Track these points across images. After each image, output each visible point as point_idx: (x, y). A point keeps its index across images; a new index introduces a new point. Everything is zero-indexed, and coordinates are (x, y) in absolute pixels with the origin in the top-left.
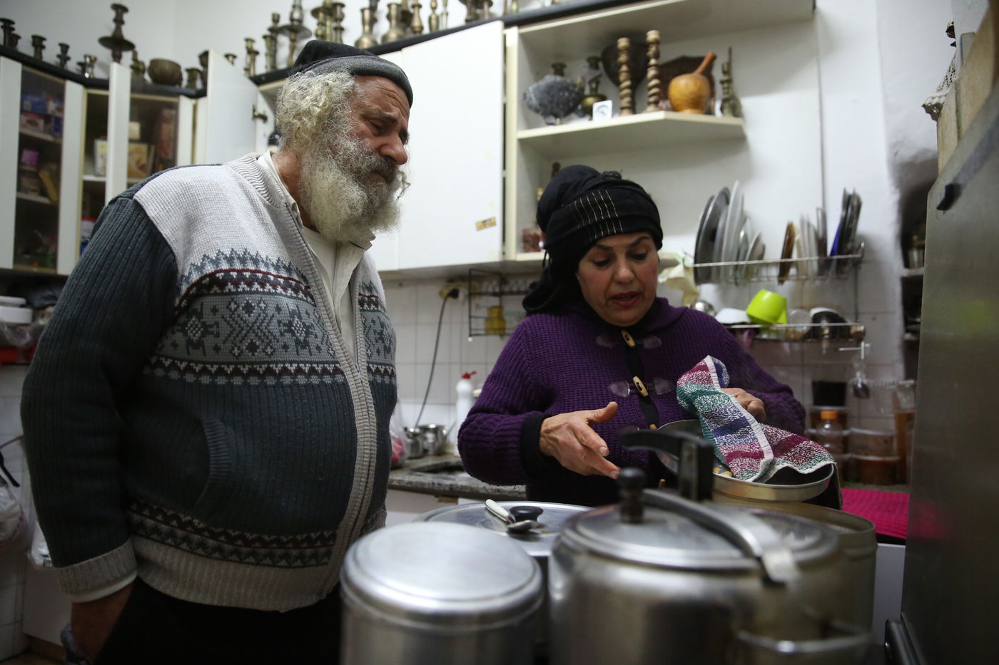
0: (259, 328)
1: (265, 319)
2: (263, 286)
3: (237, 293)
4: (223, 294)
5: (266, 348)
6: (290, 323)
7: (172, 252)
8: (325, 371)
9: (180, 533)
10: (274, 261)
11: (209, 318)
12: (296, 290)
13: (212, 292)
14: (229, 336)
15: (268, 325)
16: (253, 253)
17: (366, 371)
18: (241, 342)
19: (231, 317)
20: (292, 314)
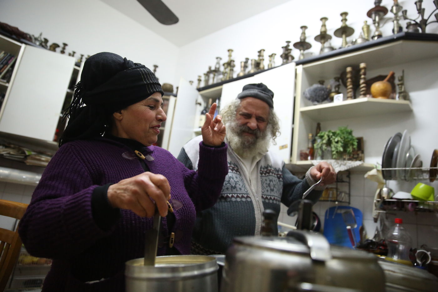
7: (190, 161)
17: (261, 198)
20: (230, 178)
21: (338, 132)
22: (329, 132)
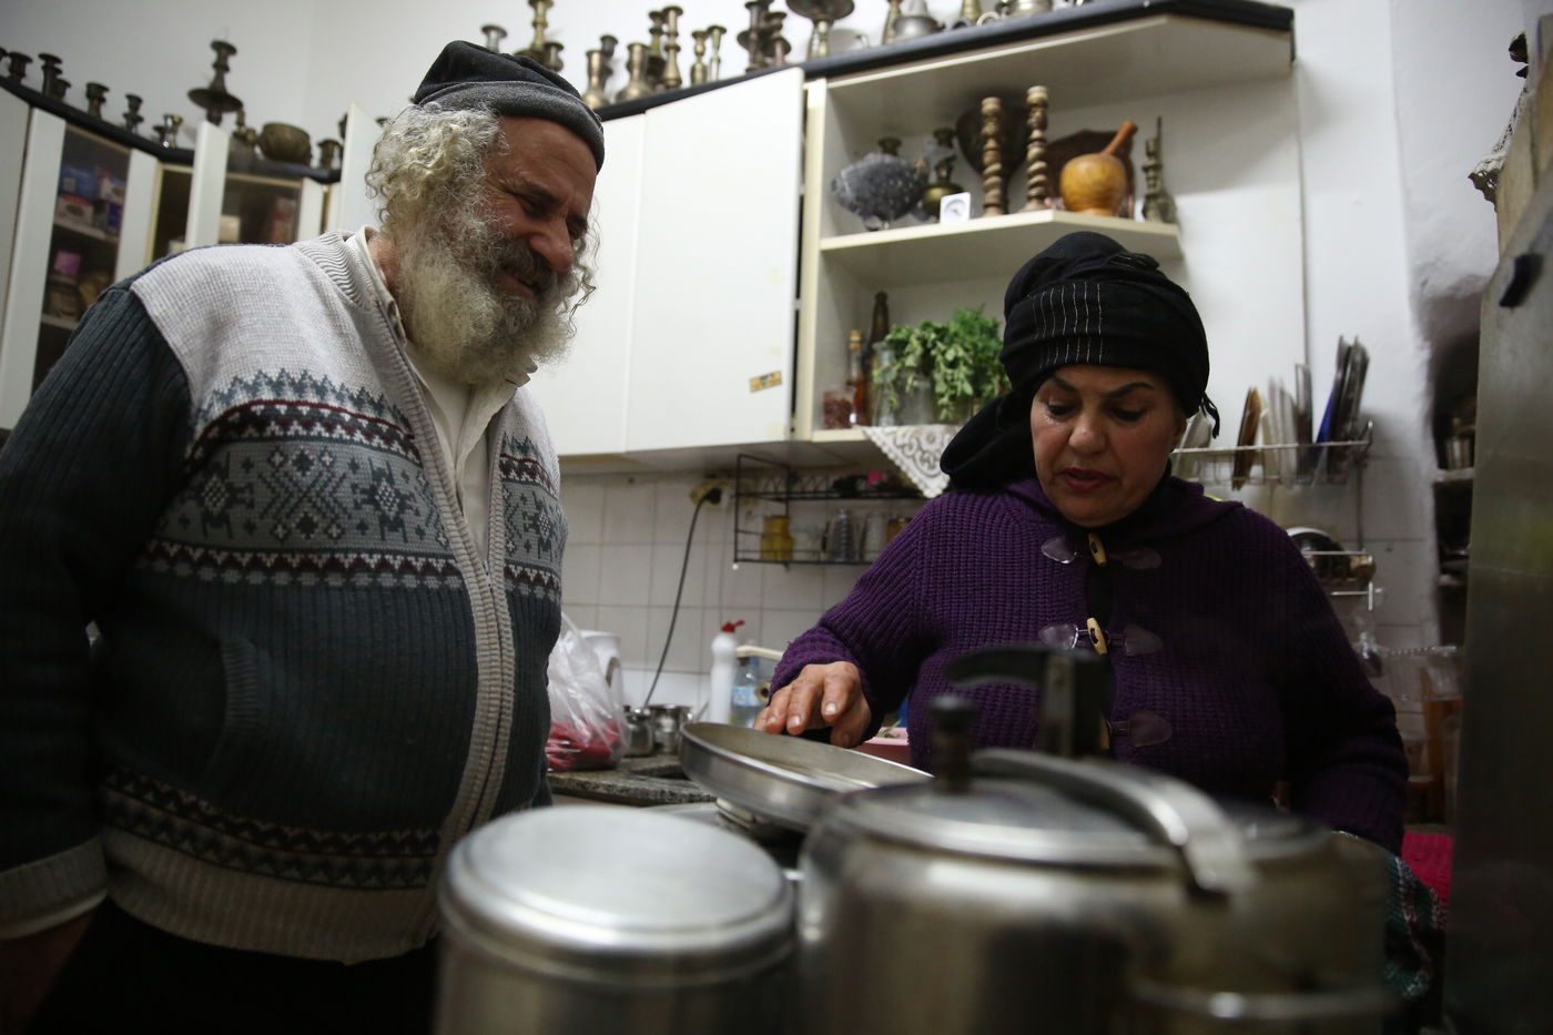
0: (318, 495)
1: (329, 480)
2: (330, 428)
3: (286, 438)
4: (262, 439)
5: (329, 527)
6: (373, 490)
7: (181, 370)
8: (428, 569)
9: (179, 823)
10: (355, 391)
11: (238, 477)
12: (388, 439)
13: (246, 435)
14: (270, 506)
15: (334, 490)
16: (318, 378)
17: (502, 574)
18: (288, 516)
19: (273, 475)
20: (378, 475)
21: (954, 327)
22: (926, 326)
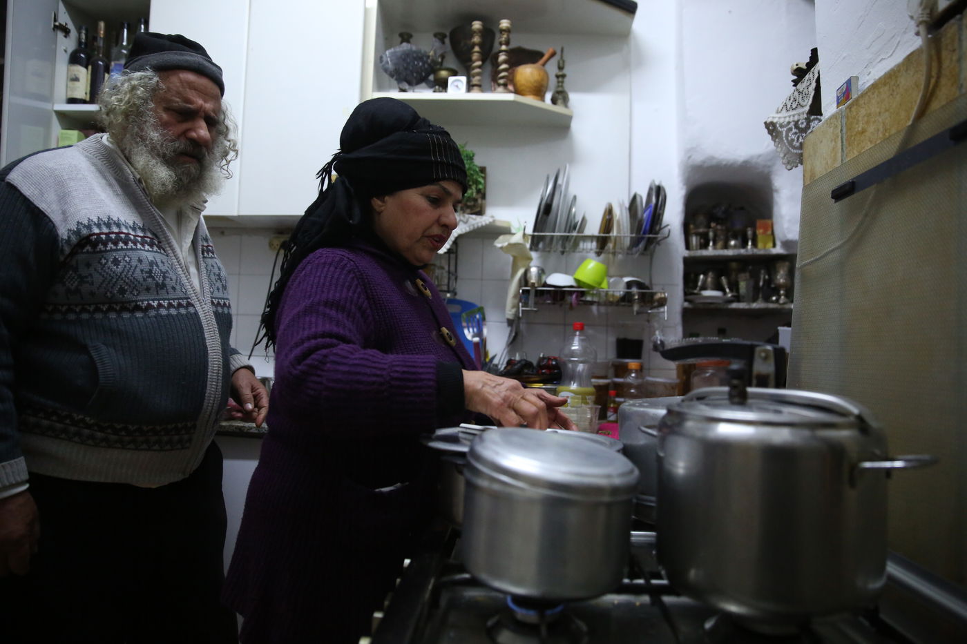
0: (126, 276)
1: (130, 269)
2: (126, 244)
4: (94, 252)
5: (133, 291)
6: (150, 272)
7: (50, 221)
9: (72, 429)
10: (131, 223)
11: (83, 271)
12: (151, 245)
13: (85, 250)
14: (102, 283)
15: (133, 273)
16: (115, 219)
17: (210, 304)
18: (112, 288)
19: (102, 269)
20: (151, 264)
